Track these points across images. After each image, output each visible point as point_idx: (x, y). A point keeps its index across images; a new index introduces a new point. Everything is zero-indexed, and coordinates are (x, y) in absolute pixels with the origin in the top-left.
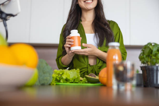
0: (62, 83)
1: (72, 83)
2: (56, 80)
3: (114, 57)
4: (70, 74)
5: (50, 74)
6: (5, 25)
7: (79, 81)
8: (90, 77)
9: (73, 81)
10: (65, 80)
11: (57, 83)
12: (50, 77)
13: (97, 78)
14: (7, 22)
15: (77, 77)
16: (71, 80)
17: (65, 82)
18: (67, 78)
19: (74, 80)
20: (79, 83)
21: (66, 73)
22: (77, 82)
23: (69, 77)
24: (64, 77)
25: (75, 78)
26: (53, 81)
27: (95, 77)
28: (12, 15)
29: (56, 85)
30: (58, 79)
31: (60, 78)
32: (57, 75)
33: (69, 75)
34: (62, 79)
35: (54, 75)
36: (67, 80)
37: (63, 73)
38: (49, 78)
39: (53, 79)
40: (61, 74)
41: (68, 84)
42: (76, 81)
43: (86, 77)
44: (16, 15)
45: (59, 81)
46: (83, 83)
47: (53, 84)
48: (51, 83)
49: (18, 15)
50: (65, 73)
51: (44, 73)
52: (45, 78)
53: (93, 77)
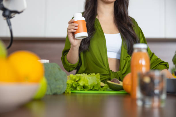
0: (79, 91)
1: (91, 90)
2: (71, 87)
3: (140, 62)
4: (88, 79)
5: (63, 81)
6: (9, 24)
7: (99, 88)
8: (113, 83)
9: (92, 88)
10: (82, 87)
11: (73, 90)
12: (63, 84)
13: (121, 84)
14: (12, 20)
15: (96, 83)
16: (89, 87)
17: (82, 89)
18: (84, 85)
19: (94, 87)
20: (99, 90)
21: (84, 79)
22: (97, 89)
23: (87, 84)
24: (81, 83)
25: (94, 85)
26: (68, 89)
27: (119, 83)
28: (16, 12)
29: (72, 93)
30: (74, 86)
31: (76, 85)
32: (73, 82)
33: (88, 81)
34: (79, 86)
35: (69, 82)
36: (84, 87)
37: (80, 79)
38: (62, 86)
39: (68, 86)
40: (77, 80)
41: (86, 91)
42: (95, 88)
43: (108, 84)
44: (22, 12)
45: (75, 88)
46: (103, 90)
47: (68, 92)
48: (66, 90)
49: (24, 12)
50: (82, 78)
51: (56, 81)
52: (58, 86)
53: (116, 84)
